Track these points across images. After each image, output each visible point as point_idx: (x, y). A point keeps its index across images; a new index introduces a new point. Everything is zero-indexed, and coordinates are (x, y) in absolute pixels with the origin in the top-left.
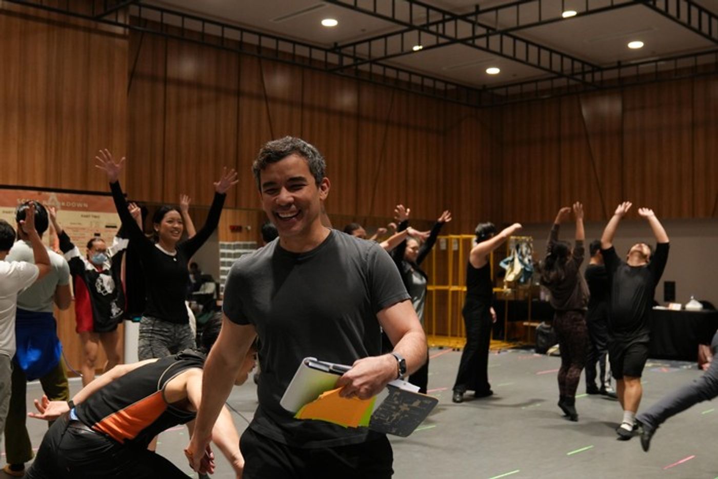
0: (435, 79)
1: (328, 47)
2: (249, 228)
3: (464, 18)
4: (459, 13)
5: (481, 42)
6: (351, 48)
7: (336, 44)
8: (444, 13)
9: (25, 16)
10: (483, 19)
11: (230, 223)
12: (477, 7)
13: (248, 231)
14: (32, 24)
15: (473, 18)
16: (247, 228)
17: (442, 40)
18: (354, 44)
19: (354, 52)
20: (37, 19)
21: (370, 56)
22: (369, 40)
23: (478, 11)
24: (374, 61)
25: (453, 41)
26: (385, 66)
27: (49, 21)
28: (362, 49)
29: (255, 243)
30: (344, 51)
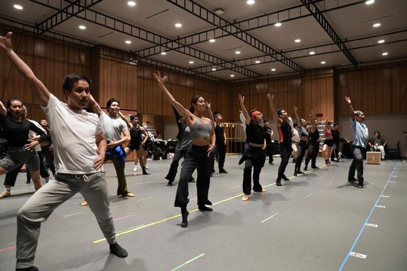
0: (216, 78)
1: (188, 69)
2: (152, 122)
3: (230, 62)
4: (229, 61)
5: (234, 69)
6: (196, 69)
7: (190, 68)
8: (225, 61)
9: (112, 60)
10: (235, 63)
11: (147, 120)
12: (234, 59)
13: (151, 123)
14: (113, 62)
15: (232, 63)
16: (151, 122)
17: (223, 68)
18: (196, 68)
19: (196, 71)
20: (114, 61)
21: (201, 72)
22: (201, 67)
23: (234, 61)
24: (202, 73)
25: (227, 69)
26: (206, 75)
27: (118, 62)
28: (199, 70)
29: (154, 127)
30: (193, 70)
